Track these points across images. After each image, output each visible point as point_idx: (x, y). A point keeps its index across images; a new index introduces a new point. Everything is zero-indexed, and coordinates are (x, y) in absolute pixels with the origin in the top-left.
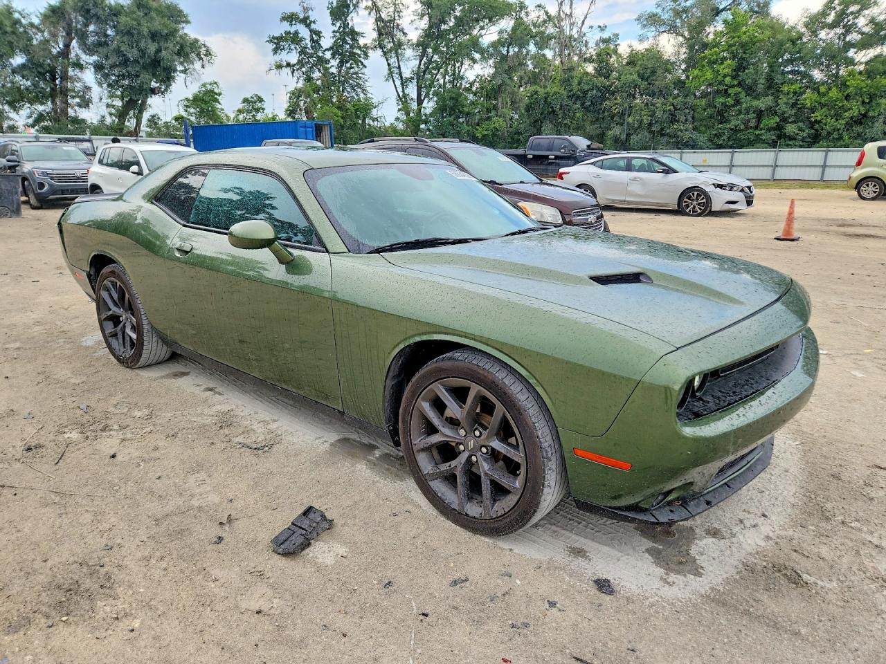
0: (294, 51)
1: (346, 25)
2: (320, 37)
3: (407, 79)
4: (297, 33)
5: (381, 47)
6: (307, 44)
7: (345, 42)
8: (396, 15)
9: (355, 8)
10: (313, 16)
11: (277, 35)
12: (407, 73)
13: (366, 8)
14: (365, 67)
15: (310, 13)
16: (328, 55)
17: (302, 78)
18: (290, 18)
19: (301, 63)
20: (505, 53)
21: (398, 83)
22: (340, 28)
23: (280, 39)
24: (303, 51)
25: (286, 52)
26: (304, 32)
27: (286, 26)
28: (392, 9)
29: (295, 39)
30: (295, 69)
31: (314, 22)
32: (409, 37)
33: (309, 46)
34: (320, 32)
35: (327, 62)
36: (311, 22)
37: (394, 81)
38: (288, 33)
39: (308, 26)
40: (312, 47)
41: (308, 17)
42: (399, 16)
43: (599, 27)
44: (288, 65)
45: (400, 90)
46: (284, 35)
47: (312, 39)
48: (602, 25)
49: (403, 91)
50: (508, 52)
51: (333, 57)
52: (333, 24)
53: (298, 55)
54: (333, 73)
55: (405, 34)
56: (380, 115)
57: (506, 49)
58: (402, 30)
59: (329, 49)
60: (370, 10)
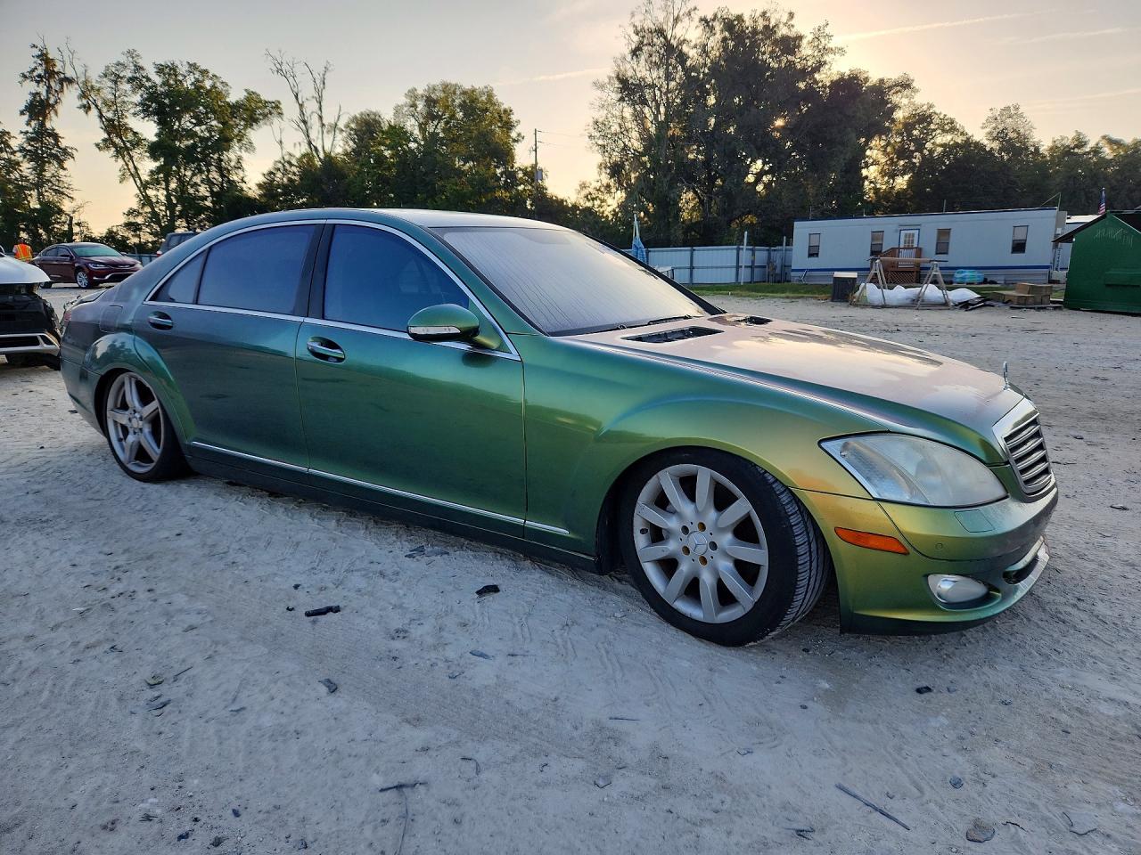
1: (42, 125)
2: (9, 138)
5: (115, 145)
8: (120, 114)
12: (145, 175)
13: (81, 107)
14: (64, 169)
16: (19, 157)
22: (34, 128)
32: (143, 136)
34: (8, 133)
35: (18, 164)
42: (122, 115)
51: (27, 158)
52: (28, 124)
54: (28, 176)
55: (135, 133)
56: (82, 220)
58: (131, 129)
59: (20, 151)
60: (87, 108)
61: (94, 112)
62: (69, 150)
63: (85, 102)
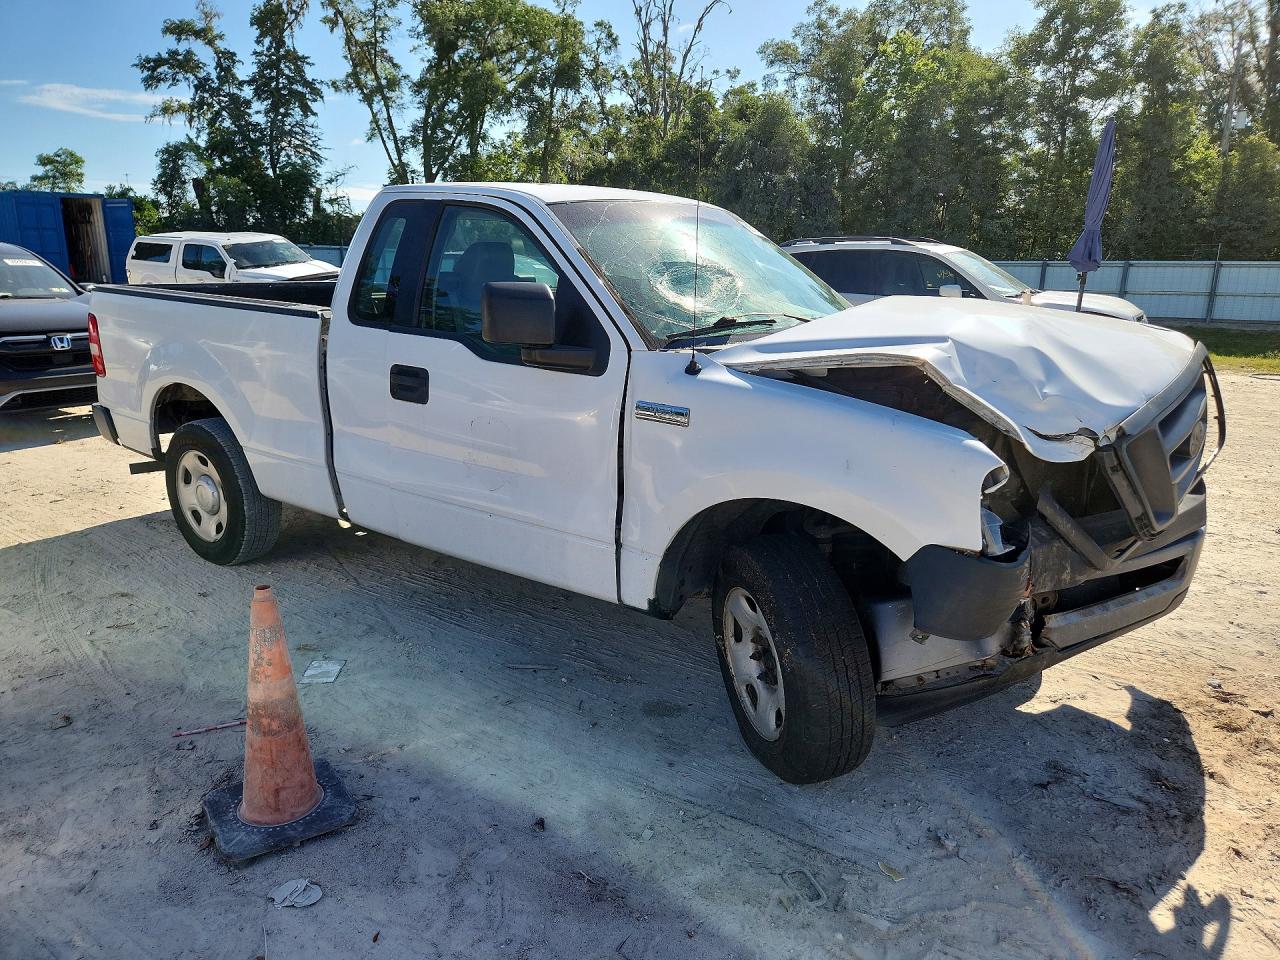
0: (183, 85)
1: (280, 43)
2: (234, 62)
3: (404, 140)
4: (189, 52)
5: (360, 86)
6: (208, 74)
7: (280, 73)
8: (379, 34)
9: (296, 18)
10: (217, 26)
11: (152, 56)
12: (403, 129)
13: (326, 20)
14: (315, 114)
15: (215, 23)
16: (247, 92)
17: (207, 131)
18: (179, 30)
19: (199, 105)
20: (547, 98)
21: (391, 145)
22: (269, 49)
23: (159, 62)
24: (202, 85)
25: (168, 84)
26: (204, 54)
27: (169, 43)
28: (371, 24)
29: (184, 63)
30: (195, 114)
31: (221, 37)
32: (404, 71)
33: (214, 75)
34: (234, 54)
35: (248, 103)
36: (215, 37)
37: (384, 142)
38: (173, 53)
39: (210, 43)
40: (218, 78)
41: (211, 29)
42: (382, 36)
43: (728, 72)
44: (181, 108)
45: (394, 156)
46: (165, 55)
47: (219, 65)
48: (732, 69)
49: (400, 159)
50: (552, 97)
51: (258, 94)
52: (258, 42)
53: (193, 90)
54: (258, 124)
55: (395, 66)
57: (548, 90)
58: (390, 60)
59: (249, 83)
60: (333, 23)
61: (340, 30)
62: (318, 86)
63: (331, 13)
